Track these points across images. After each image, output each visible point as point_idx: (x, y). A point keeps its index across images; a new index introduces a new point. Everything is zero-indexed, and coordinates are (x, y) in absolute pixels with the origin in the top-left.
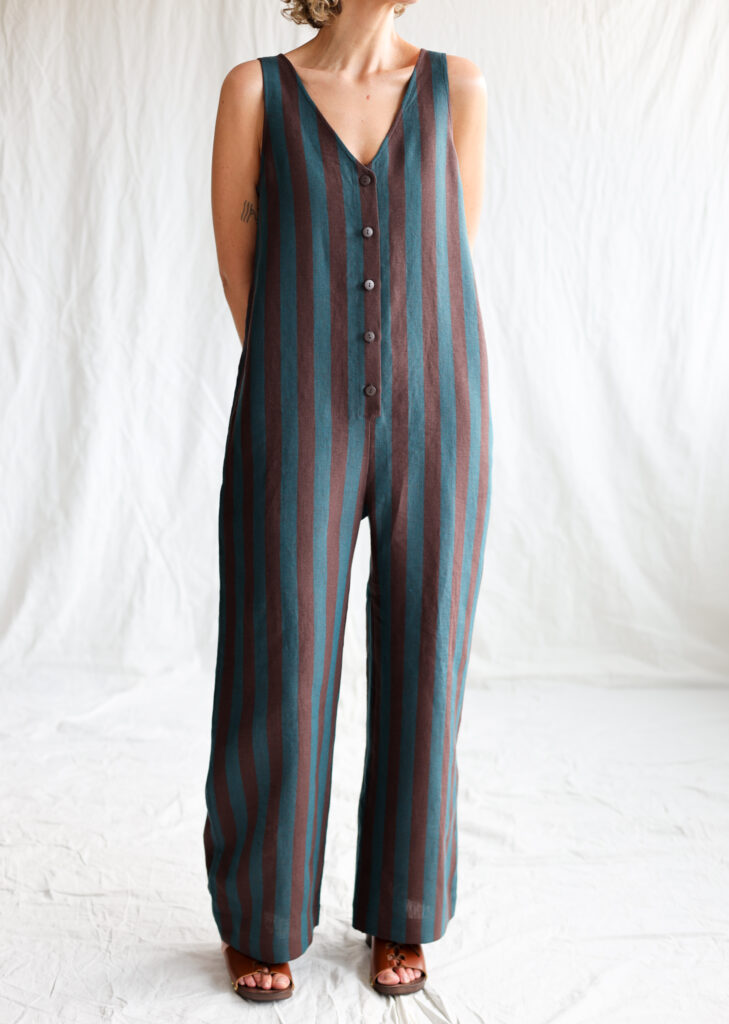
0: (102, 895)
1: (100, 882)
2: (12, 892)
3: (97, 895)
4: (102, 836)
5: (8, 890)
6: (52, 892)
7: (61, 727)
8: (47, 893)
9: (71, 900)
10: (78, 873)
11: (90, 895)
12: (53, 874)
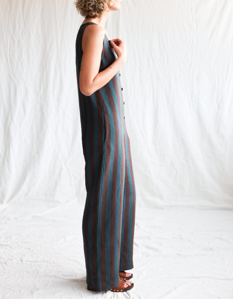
0: (38, 262)
1: (38, 258)
2: (12, 260)
3: (36, 262)
4: (40, 246)
5: (11, 259)
6: (23, 261)
7: (34, 217)
8: (22, 261)
9: (28, 263)
10: (31, 256)
11: (33, 262)
12: (24, 256)
